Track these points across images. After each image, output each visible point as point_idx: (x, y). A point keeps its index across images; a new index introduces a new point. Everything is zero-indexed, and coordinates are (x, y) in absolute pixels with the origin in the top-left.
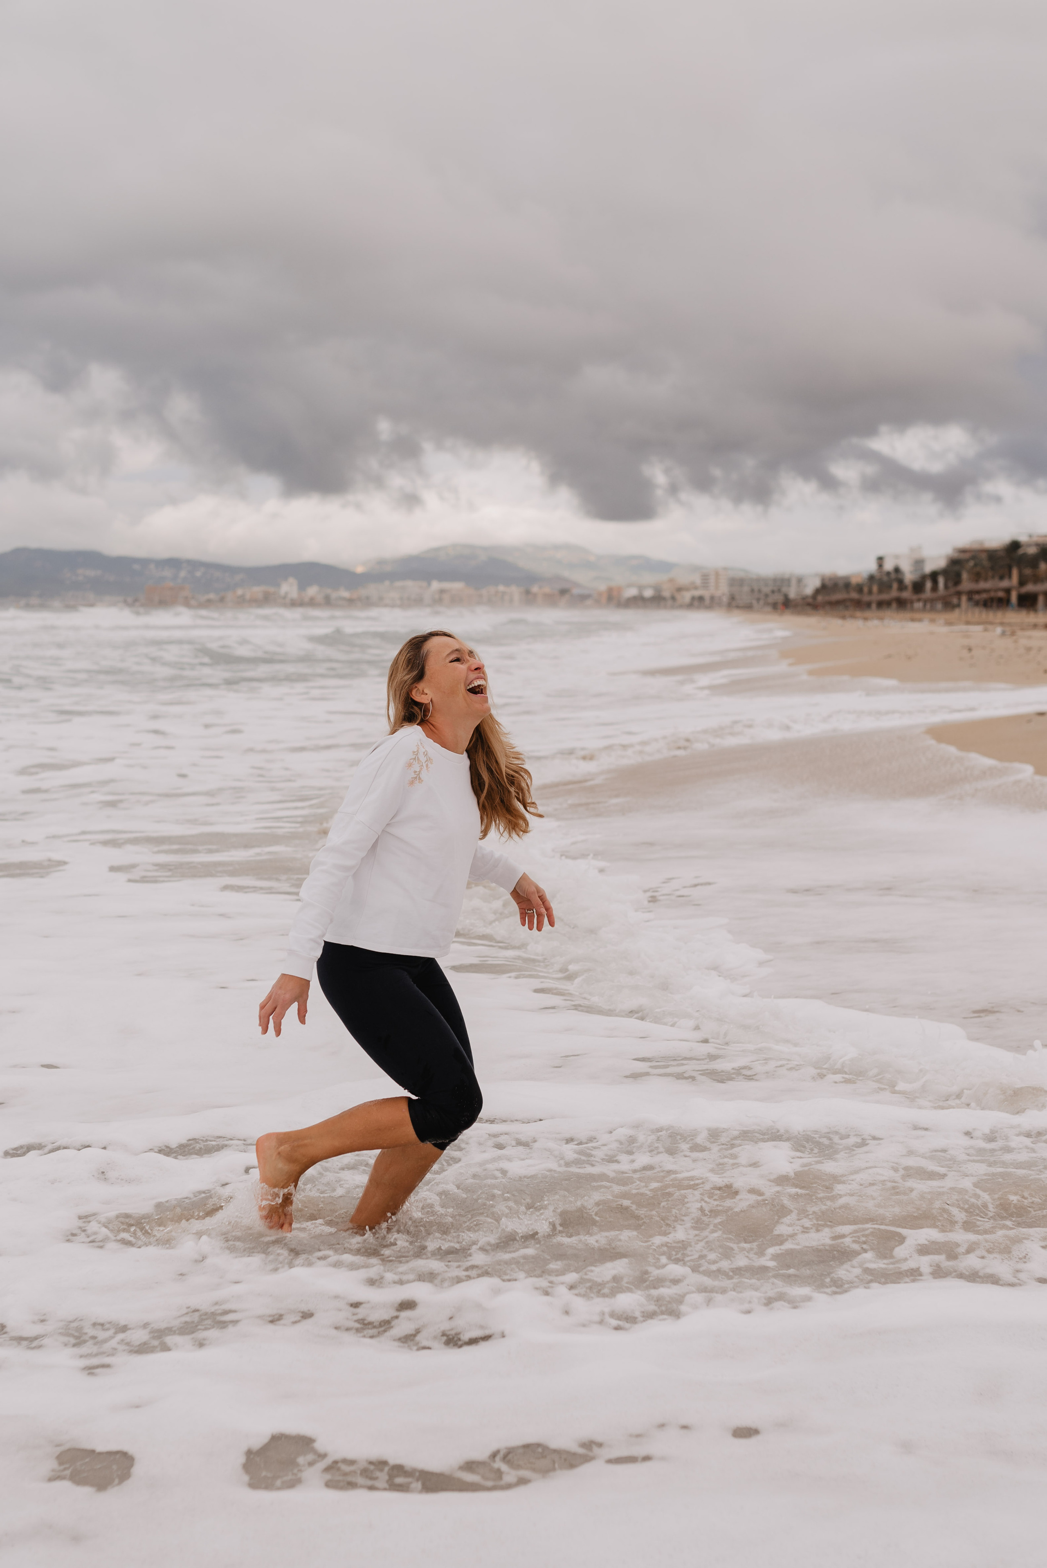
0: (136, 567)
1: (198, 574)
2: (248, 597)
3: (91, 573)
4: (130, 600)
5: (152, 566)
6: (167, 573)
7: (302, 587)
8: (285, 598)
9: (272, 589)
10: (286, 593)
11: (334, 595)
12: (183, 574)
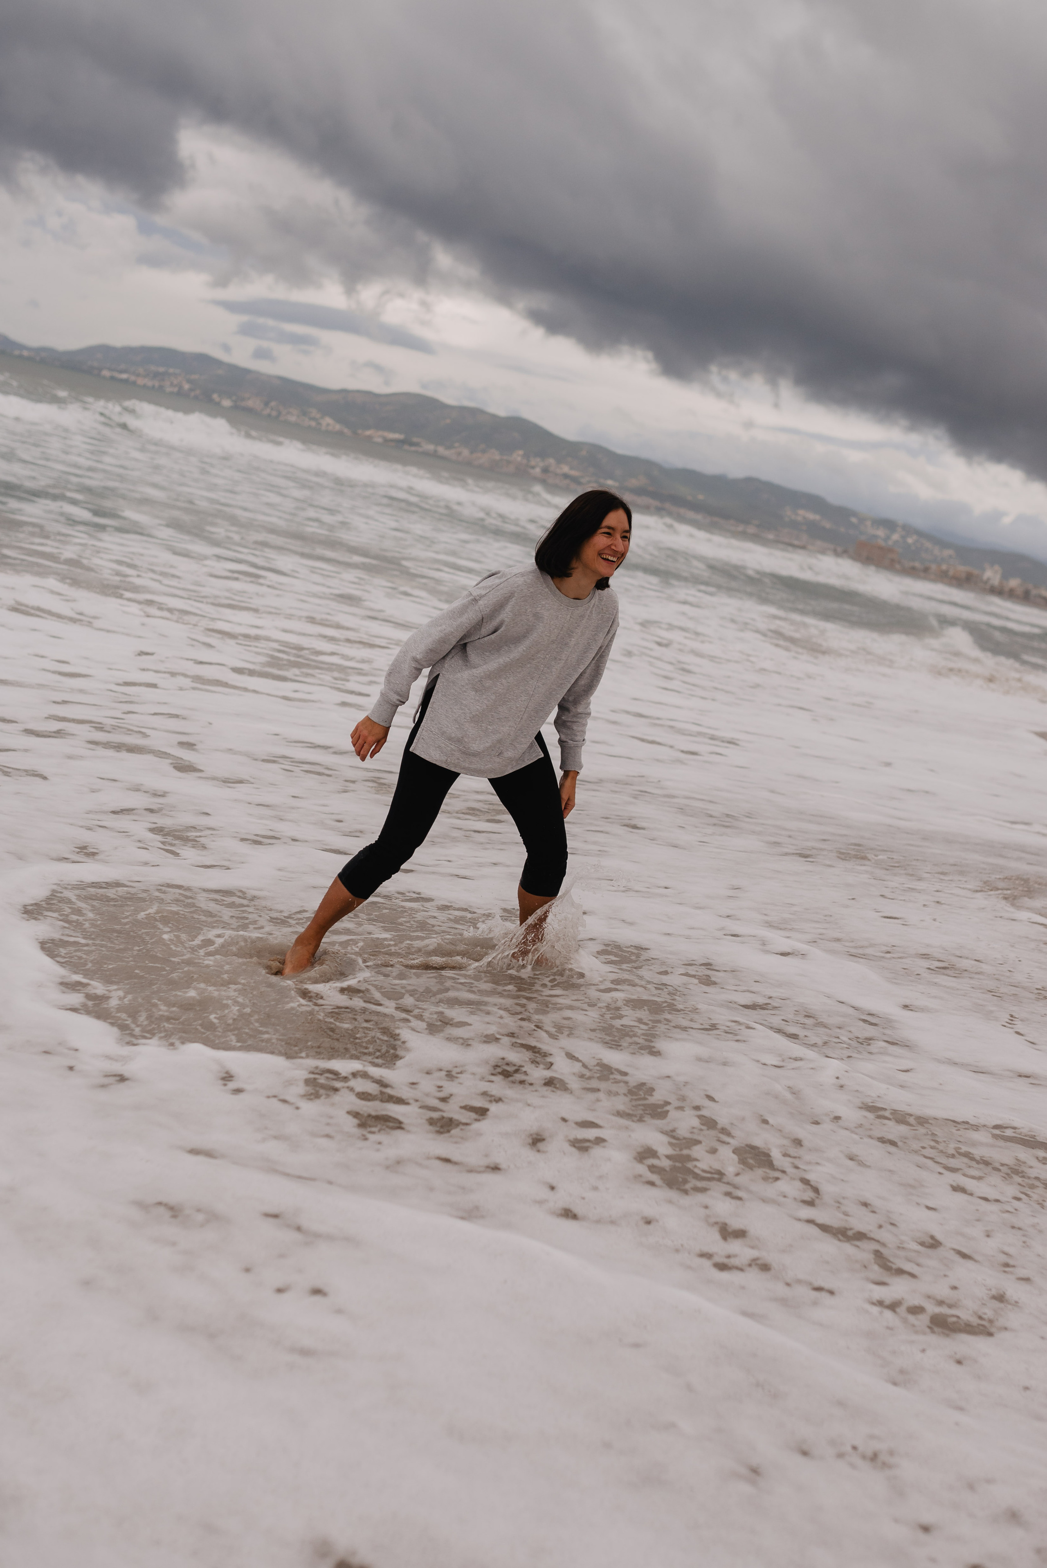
0: (854, 520)
1: (910, 540)
2: (951, 573)
3: (811, 516)
4: (839, 549)
5: (869, 523)
6: (881, 533)
7: (1005, 576)
8: (986, 582)
9: (976, 572)
10: (989, 579)
11: (1034, 592)
12: (895, 537)
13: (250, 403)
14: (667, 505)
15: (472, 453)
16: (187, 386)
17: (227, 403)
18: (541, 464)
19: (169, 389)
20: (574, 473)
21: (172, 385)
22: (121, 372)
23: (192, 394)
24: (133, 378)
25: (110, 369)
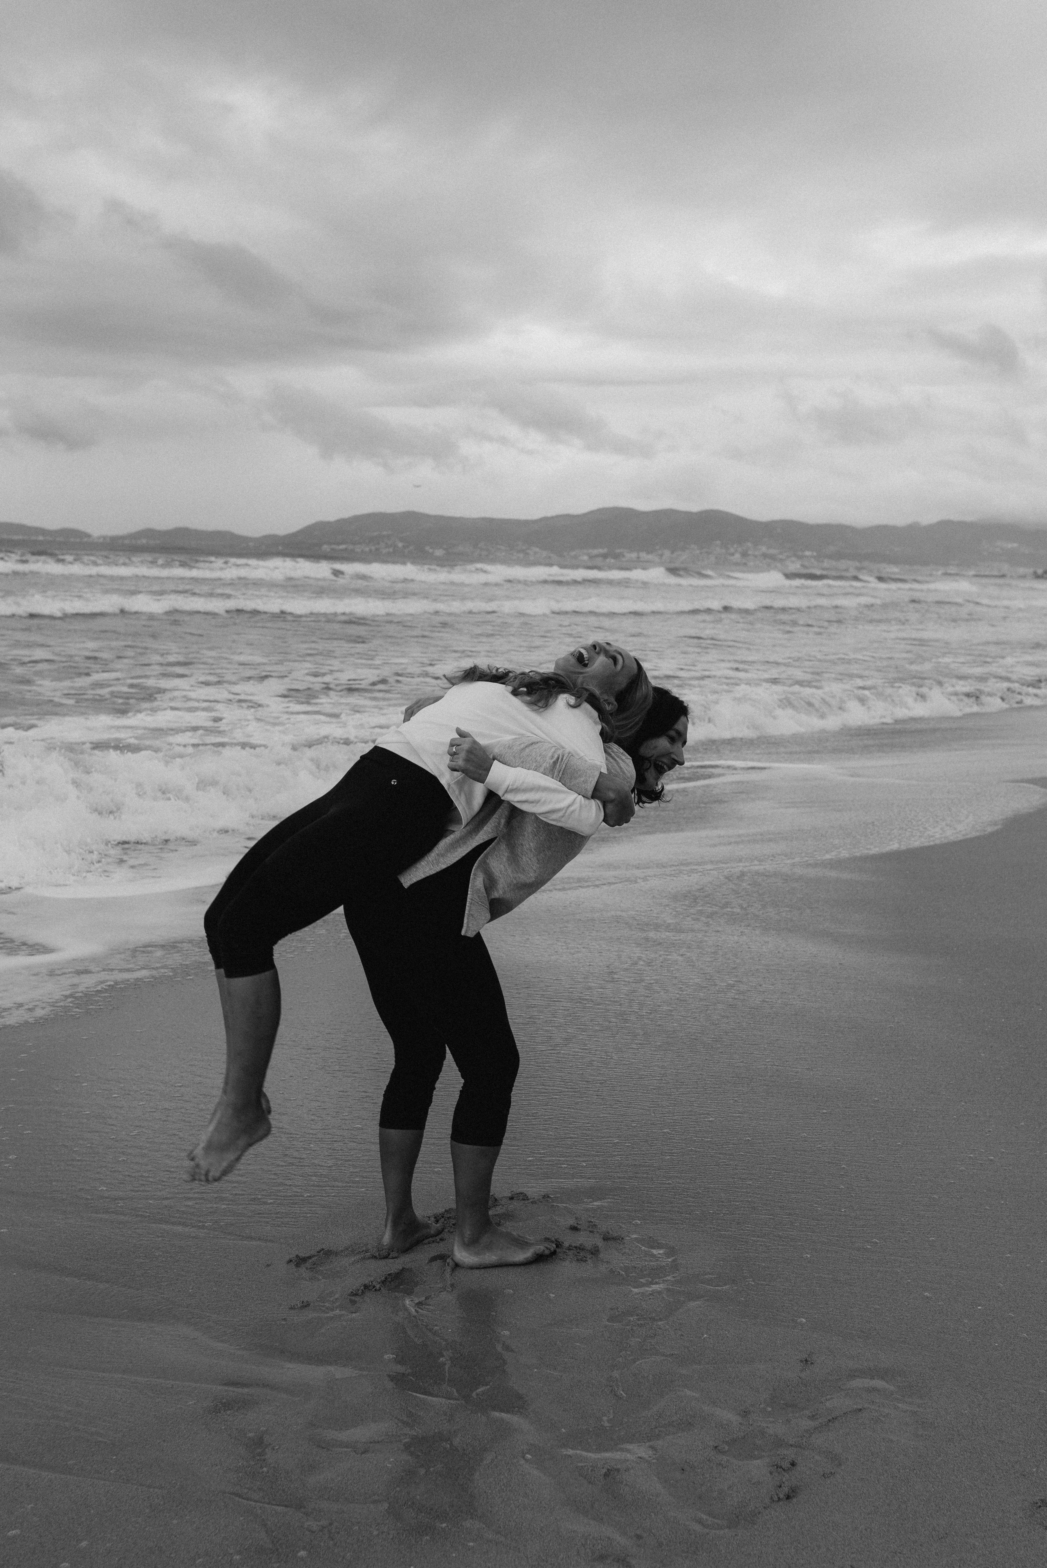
13: (460, 548)
14: (866, 564)
15: (672, 552)
16: (400, 545)
17: (439, 553)
18: (740, 549)
19: (384, 551)
20: (772, 551)
21: (387, 546)
22: (339, 544)
23: (406, 551)
24: (351, 547)
25: (330, 543)
